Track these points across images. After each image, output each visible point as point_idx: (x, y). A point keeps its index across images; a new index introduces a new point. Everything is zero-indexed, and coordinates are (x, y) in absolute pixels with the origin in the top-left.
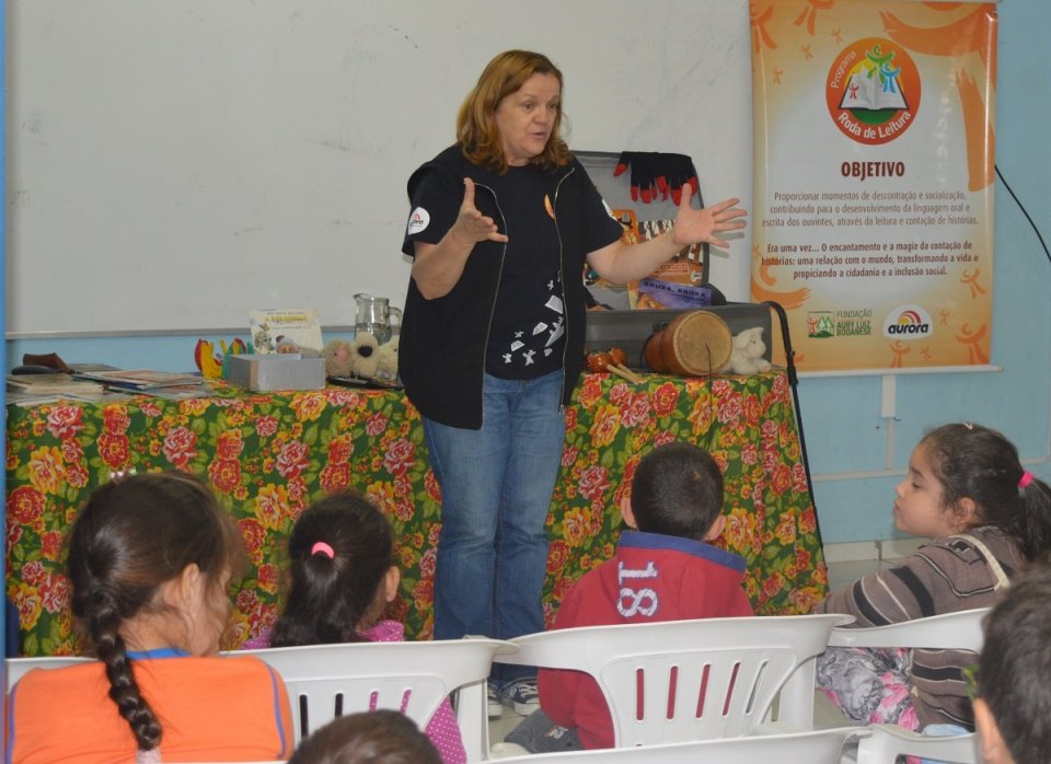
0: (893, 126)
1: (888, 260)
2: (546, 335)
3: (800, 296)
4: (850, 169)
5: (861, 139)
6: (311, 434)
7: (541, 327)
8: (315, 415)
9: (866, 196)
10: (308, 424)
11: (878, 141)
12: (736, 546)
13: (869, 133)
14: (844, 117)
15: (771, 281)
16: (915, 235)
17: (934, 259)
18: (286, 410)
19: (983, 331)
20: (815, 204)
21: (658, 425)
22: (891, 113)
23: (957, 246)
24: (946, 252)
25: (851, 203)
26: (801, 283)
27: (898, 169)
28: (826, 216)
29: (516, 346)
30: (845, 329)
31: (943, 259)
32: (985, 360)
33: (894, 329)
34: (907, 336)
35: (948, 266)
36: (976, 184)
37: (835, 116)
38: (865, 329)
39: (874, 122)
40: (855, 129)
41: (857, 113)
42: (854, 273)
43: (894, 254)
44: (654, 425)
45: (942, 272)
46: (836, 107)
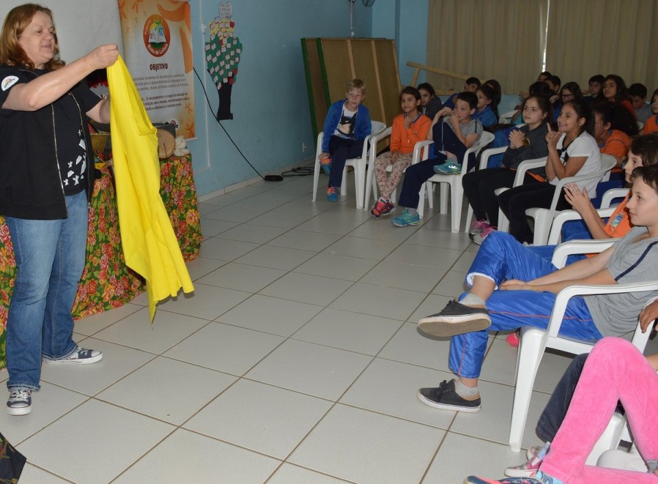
0: (164, 49)
1: (165, 102)
4: (152, 67)
5: (154, 55)
9: (158, 77)
11: (159, 55)
12: (191, 224)
13: (157, 53)
14: (149, 46)
16: (172, 91)
17: (177, 100)
19: (193, 125)
20: (143, 81)
21: (165, 180)
22: (162, 44)
23: (183, 94)
24: (181, 97)
25: (154, 80)
27: (165, 66)
28: (147, 86)
29: (70, 174)
31: (180, 100)
32: (193, 136)
35: (182, 102)
36: (187, 71)
37: (147, 46)
39: (158, 48)
40: (152, 50)
41: (153, 44)
42: (157, 108)
43: (167, 99)
44: (164, 181)
45: (180, 105)
46: (147, 43)
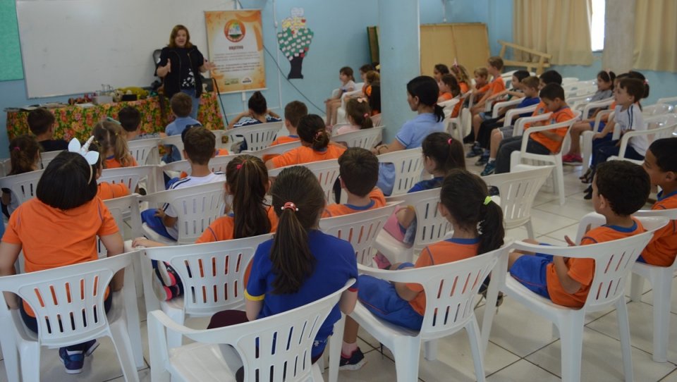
0: (240, 38)
1: (241, 67)
2: (190, 80)
3: (222, 77)
4: (231, 48)
5: (233, 41)
6: (108, 112)
7: (189, 79)
8: (108, 108)
9: (235, 54)
10: (107, 110)
11: (236, 41)
13: (235, 40)
14: (229, 37)
15: (214, 73)
16: (246, 61)
17: (251, 66)
18: (102, 108)
19: (263, 81)
20: (224, 56)
22: (239, 35)
23: (256, 63)
25: (232, 55)
26: (223, 73)
27: (241, 47)
28: (227, 58)
29: (185, 83)
30: (233, 82)
31: (253, 66)
32: (264, 87)
33: (244, 82)
34: (247, 83)
35: (255, 67)
36: (259, 49)
37: (227, 37)
38: (237, 82)
39: (235, 38)
40: (231, 39)
41: (232, 36)
42: (234, 70)
43: (243, 66)
45: (253, 69)
46: (227, 35)
